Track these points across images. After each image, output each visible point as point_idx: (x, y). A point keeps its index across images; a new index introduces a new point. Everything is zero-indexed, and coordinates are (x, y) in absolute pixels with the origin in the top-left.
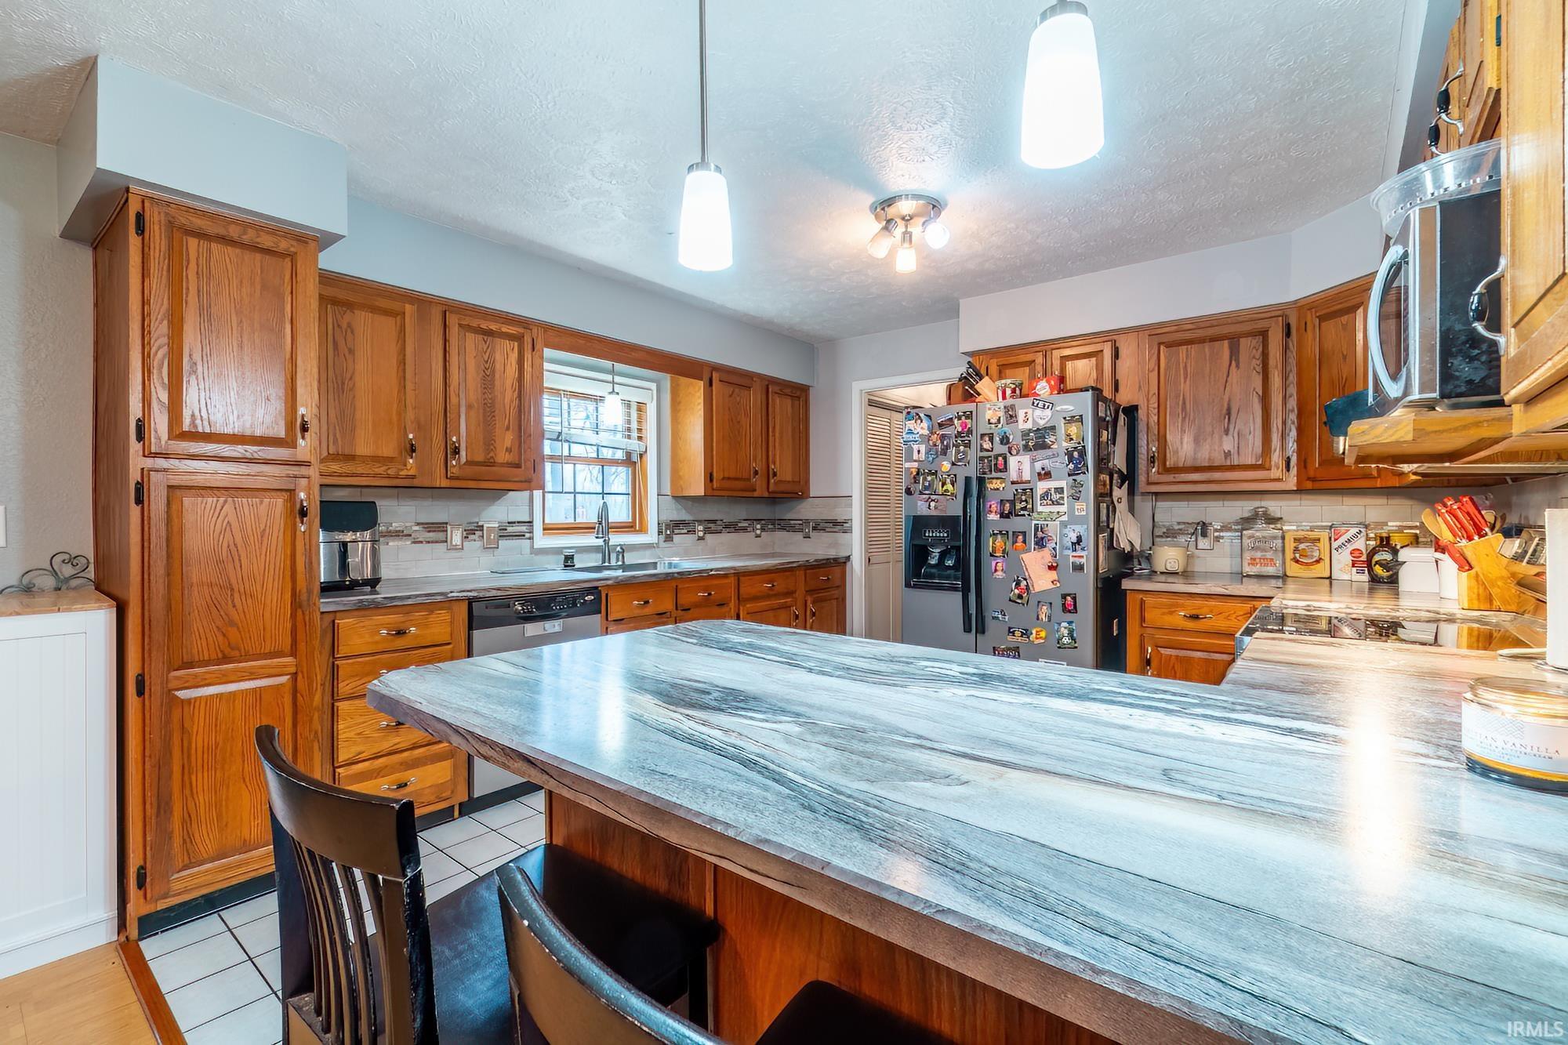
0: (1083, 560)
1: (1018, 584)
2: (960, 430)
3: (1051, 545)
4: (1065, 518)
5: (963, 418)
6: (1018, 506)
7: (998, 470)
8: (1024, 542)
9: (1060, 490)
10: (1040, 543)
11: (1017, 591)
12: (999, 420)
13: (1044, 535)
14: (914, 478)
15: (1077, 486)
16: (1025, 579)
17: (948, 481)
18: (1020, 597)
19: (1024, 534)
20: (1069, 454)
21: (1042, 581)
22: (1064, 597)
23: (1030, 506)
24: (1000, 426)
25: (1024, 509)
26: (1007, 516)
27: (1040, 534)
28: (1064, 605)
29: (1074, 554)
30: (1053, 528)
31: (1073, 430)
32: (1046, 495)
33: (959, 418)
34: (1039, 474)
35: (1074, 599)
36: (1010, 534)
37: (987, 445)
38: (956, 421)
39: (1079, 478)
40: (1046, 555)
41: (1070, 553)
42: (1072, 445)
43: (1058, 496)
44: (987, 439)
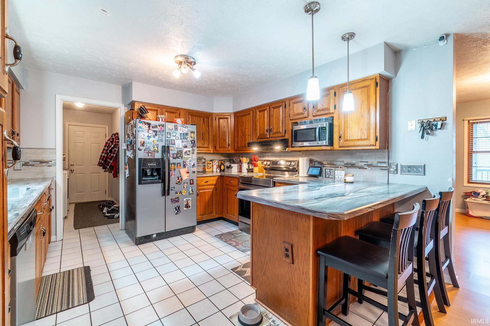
0: (195, 170)
1: (178, 179)
2: (160, 130)
3: (187, 167)
4: (190, 159)
5: (161, 126)
6: (178, 155)
7: (172, 144)
8: (180, 166)
9: (189, 151)
10: (184, 166)
11: (178, 181)
12: (172, 129)
13: (185, 164)
14: (142, 144)
15: (193, 150)
16: (180, 177)
17: (156, 146)
18: (179, 182)
19: (180, 163)
20: (192, 141)
21: (185, 177)
22: (190, 180)
23: (181, 155)
24: (173, 131)
25: (180, 156)
26: (175, 158)
27: (184, 163)
28: (190, 182)
29: (193, 168)
30: (188, 162)
31: (192, 135)
32: (186, 152)
33: (159, 126)
34: (184, 146)
35: (193, 181)
36: (176, 164)
37: (169, 136)
38: (158, 127)
39: (194, 148)
40: (186, 170)
41: (191, 168)
42: (192, 139)
43: (189, 153)
44: (169, 134)
